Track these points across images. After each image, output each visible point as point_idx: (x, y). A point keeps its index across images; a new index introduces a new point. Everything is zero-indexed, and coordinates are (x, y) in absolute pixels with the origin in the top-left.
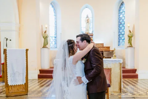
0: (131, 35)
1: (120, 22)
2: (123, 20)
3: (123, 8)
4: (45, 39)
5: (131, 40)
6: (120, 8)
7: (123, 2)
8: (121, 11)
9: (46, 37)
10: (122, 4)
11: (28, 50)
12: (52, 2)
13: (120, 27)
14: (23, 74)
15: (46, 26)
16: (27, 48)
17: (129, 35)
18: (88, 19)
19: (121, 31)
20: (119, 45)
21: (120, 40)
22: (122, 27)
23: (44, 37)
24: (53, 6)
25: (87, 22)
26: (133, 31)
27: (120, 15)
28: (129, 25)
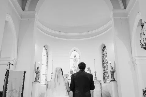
0: (113, 71)
1: (104, 62)
2: (106, 60)
3: (105, 50)
4: (37, 74)
5: (114, 75)
6: (103, 50)
7: (105, 46)
8: (104, 53)
9: (39, 72)
10: (104, 47)
11: (26, 72)
12: (45, 45)
13: (104, 66)
14: (19, 91)
15: (39, 63)
16: (25, 71)
17: (112, 71)
18: (75, 58)
19: (105, 69)
20: (104, 82)
21: (105, 77)
22: (106, 66)
23: (36, 72)
24: (46, 49)
25: (74, 60)
26: (114, 67)
27: (103, 56)
28: (110, 62)
